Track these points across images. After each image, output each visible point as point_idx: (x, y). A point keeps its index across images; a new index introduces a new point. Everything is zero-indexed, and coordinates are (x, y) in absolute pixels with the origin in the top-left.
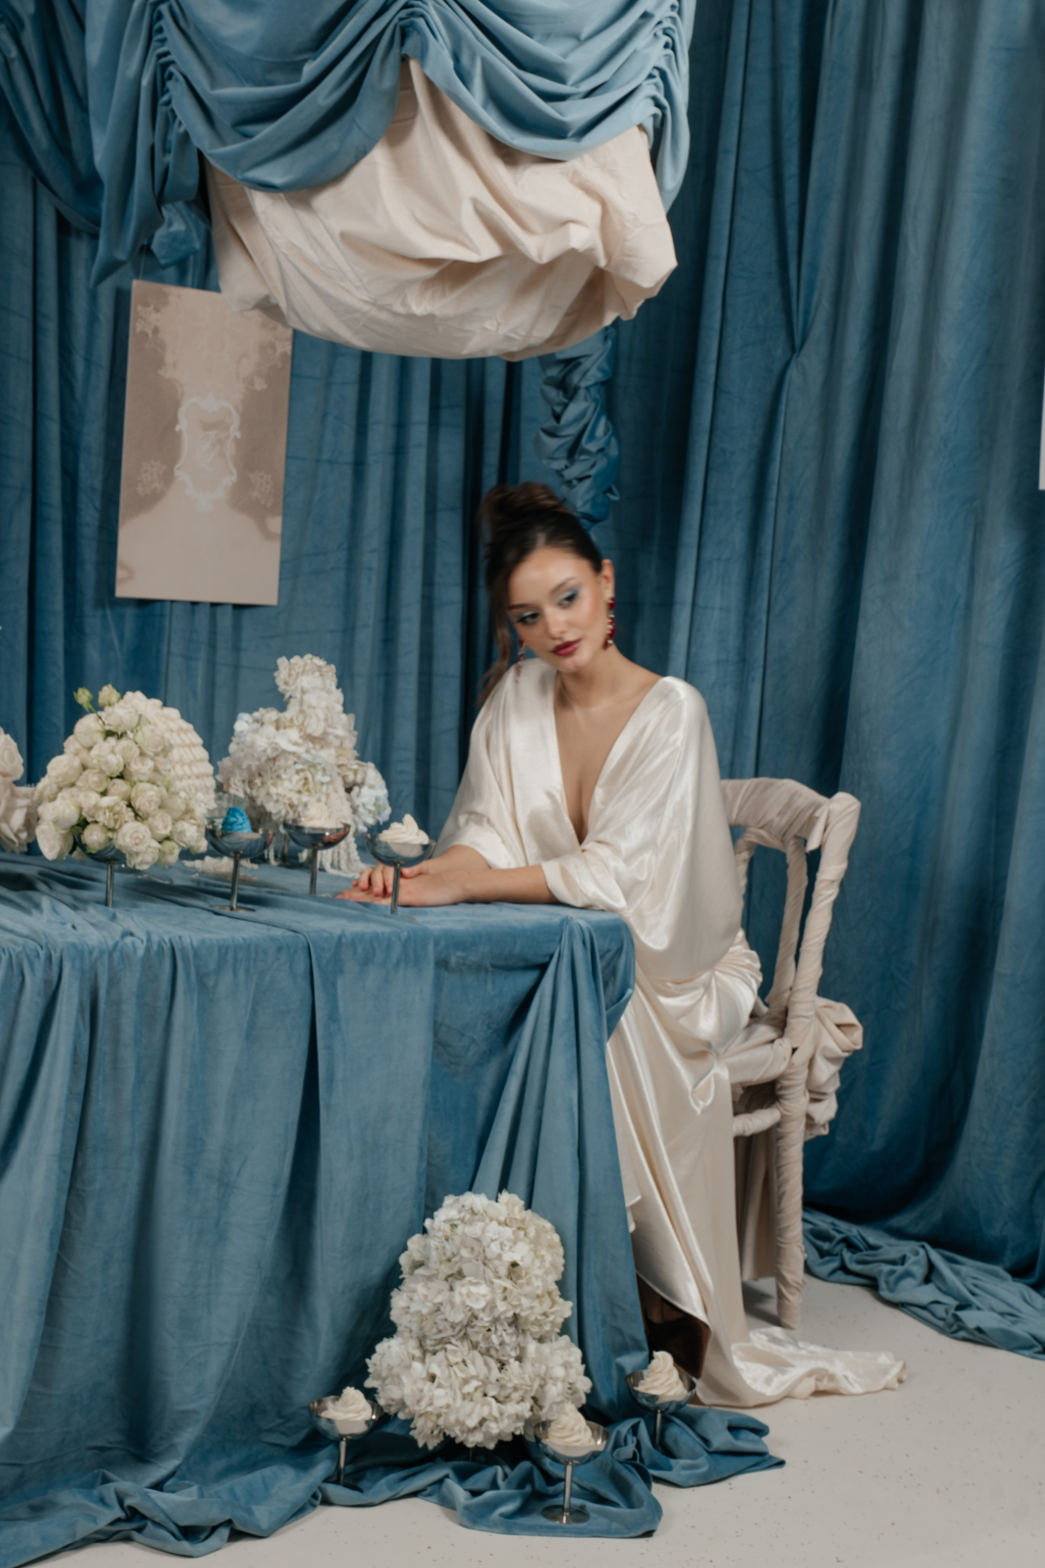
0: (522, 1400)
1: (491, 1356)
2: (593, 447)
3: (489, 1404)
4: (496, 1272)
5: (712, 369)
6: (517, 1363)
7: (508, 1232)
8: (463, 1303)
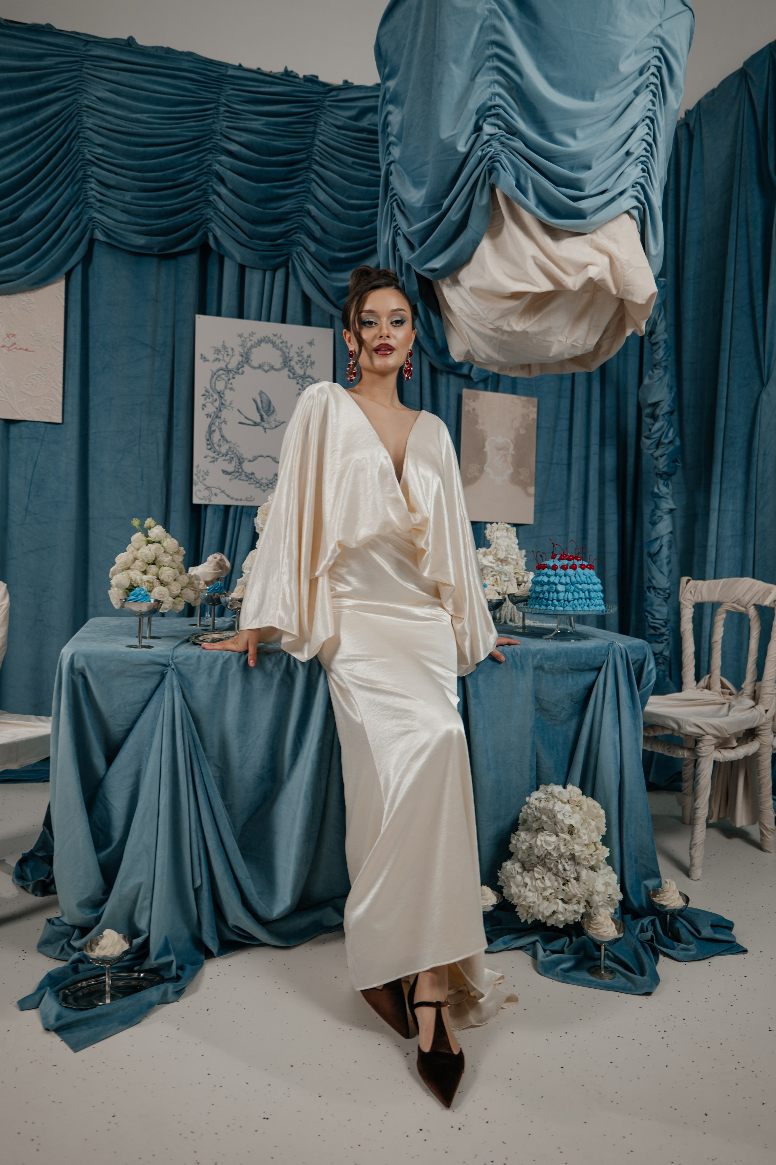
0: (579, 903)
1: (559, 876)
2: (666, 441)
3: (558, 904)
4: (562, 829)
5: (724, 401)
6: (575, 881)
7: (568, 807)
8: (542, 846)
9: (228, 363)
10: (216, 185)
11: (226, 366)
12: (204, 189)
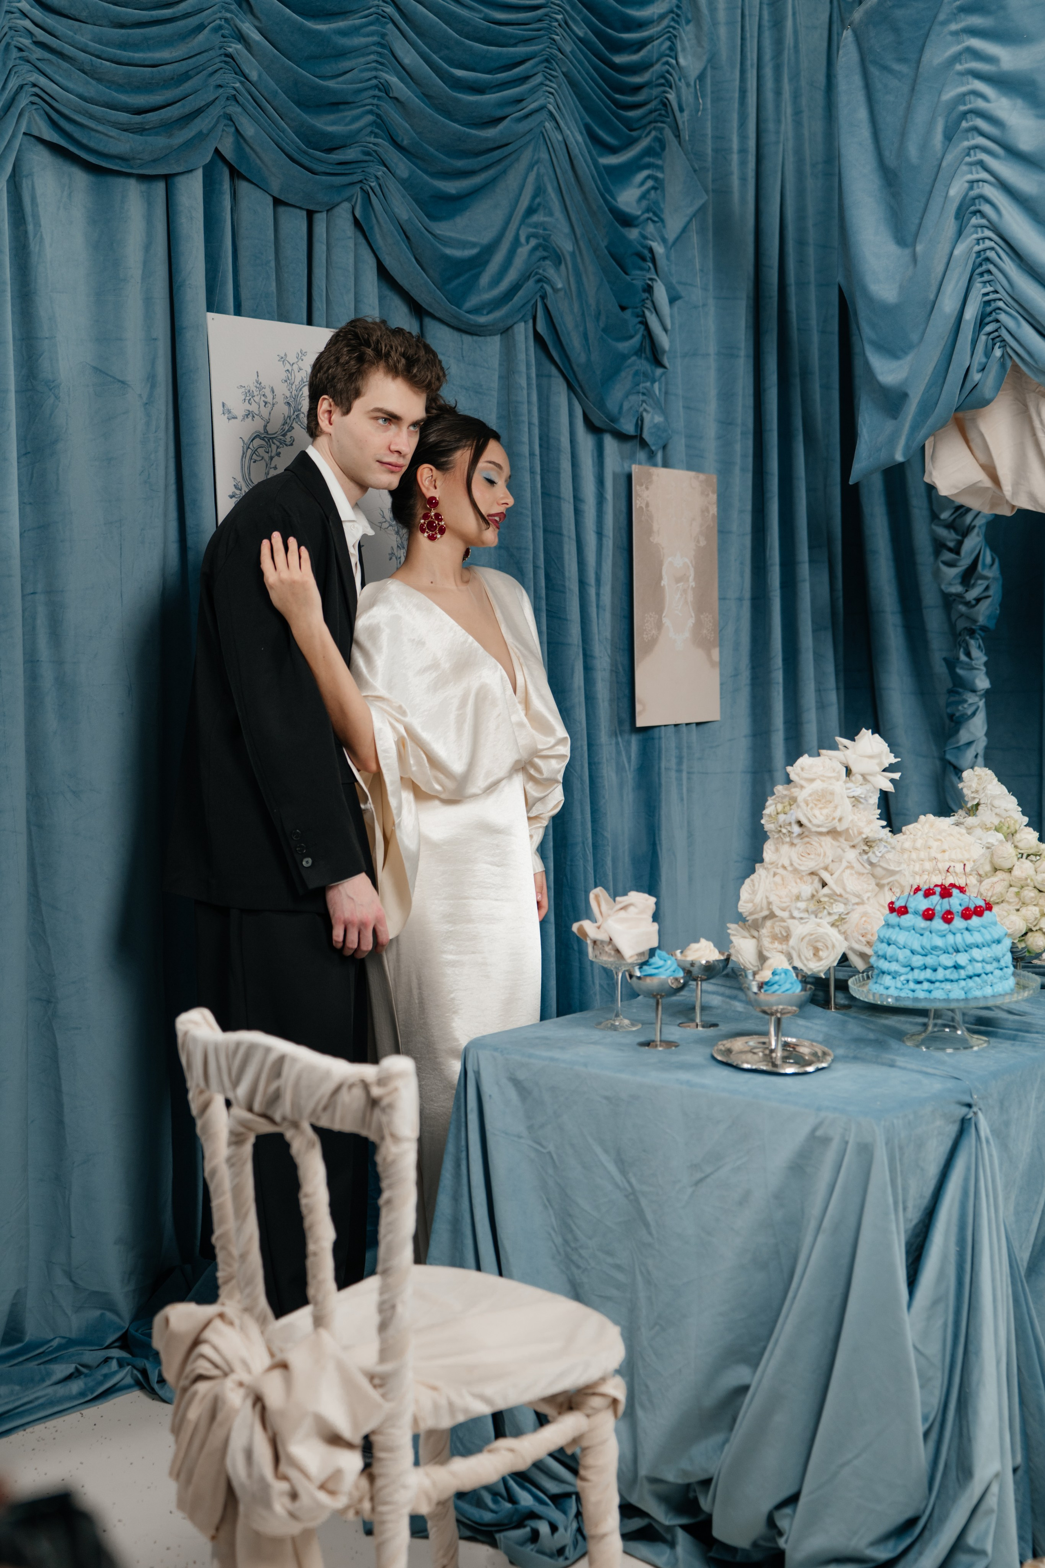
9: (268, 423)
10: (237, 16)
11: (265, 426)
12: (220, 27)
